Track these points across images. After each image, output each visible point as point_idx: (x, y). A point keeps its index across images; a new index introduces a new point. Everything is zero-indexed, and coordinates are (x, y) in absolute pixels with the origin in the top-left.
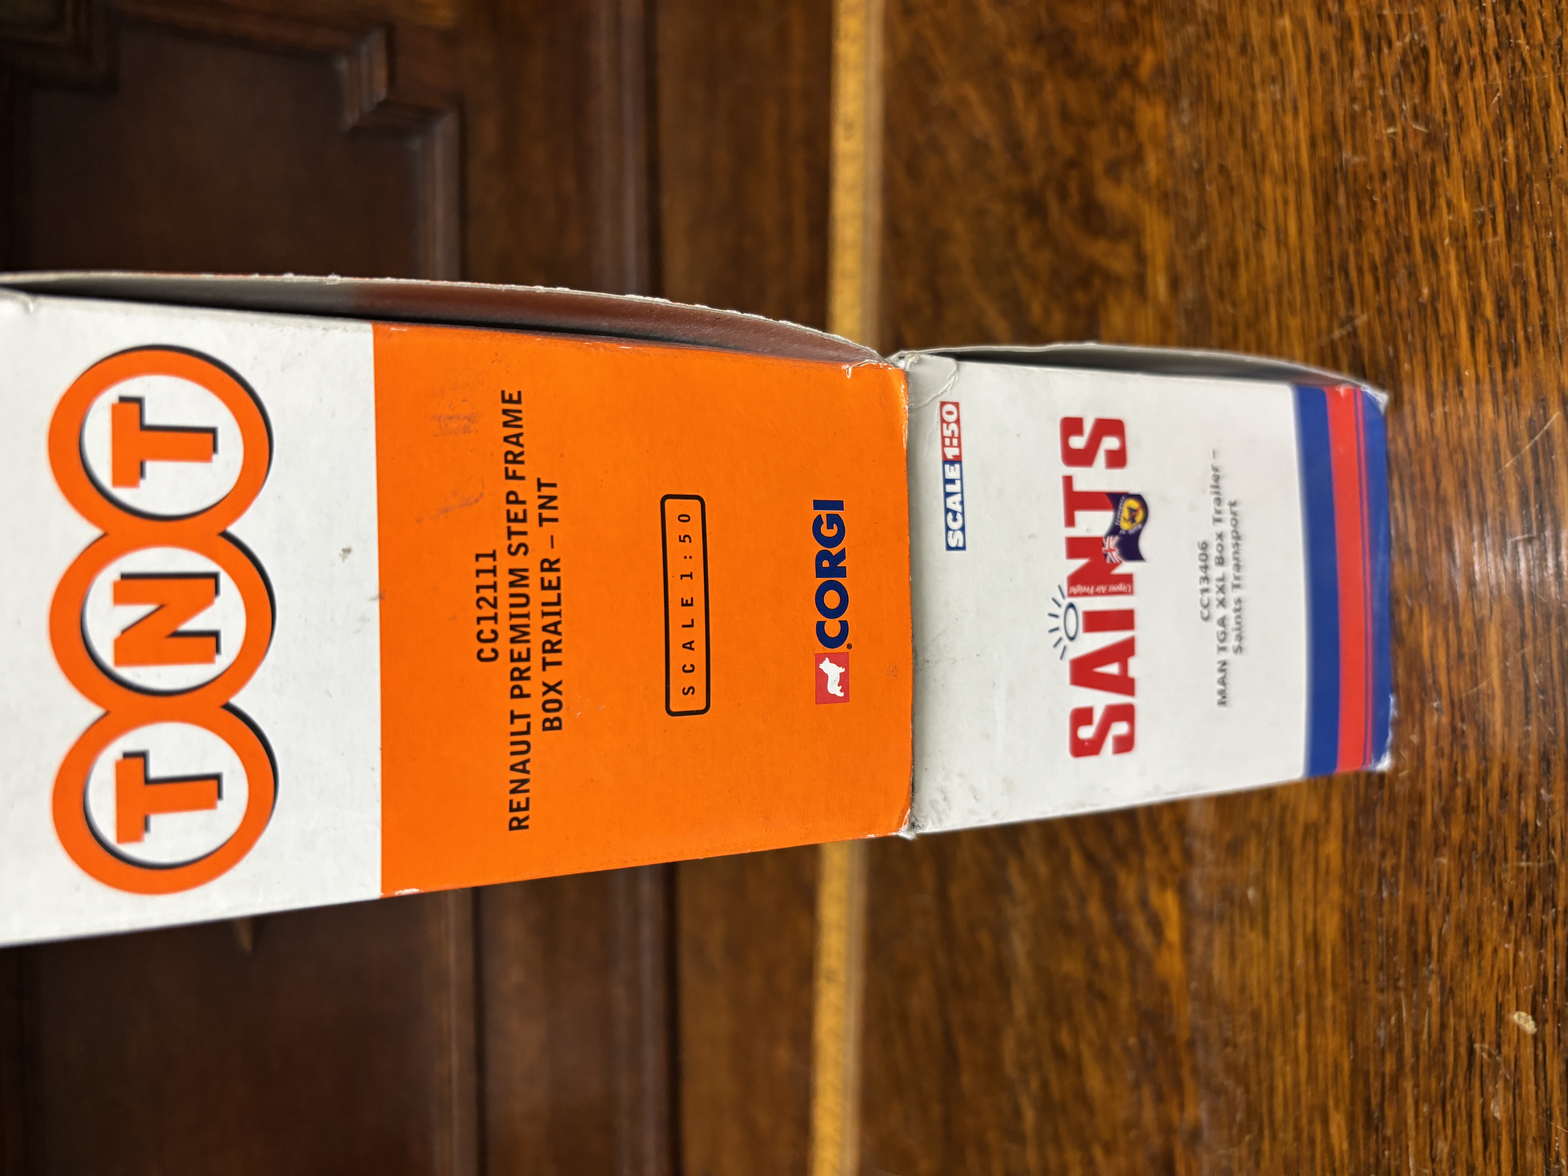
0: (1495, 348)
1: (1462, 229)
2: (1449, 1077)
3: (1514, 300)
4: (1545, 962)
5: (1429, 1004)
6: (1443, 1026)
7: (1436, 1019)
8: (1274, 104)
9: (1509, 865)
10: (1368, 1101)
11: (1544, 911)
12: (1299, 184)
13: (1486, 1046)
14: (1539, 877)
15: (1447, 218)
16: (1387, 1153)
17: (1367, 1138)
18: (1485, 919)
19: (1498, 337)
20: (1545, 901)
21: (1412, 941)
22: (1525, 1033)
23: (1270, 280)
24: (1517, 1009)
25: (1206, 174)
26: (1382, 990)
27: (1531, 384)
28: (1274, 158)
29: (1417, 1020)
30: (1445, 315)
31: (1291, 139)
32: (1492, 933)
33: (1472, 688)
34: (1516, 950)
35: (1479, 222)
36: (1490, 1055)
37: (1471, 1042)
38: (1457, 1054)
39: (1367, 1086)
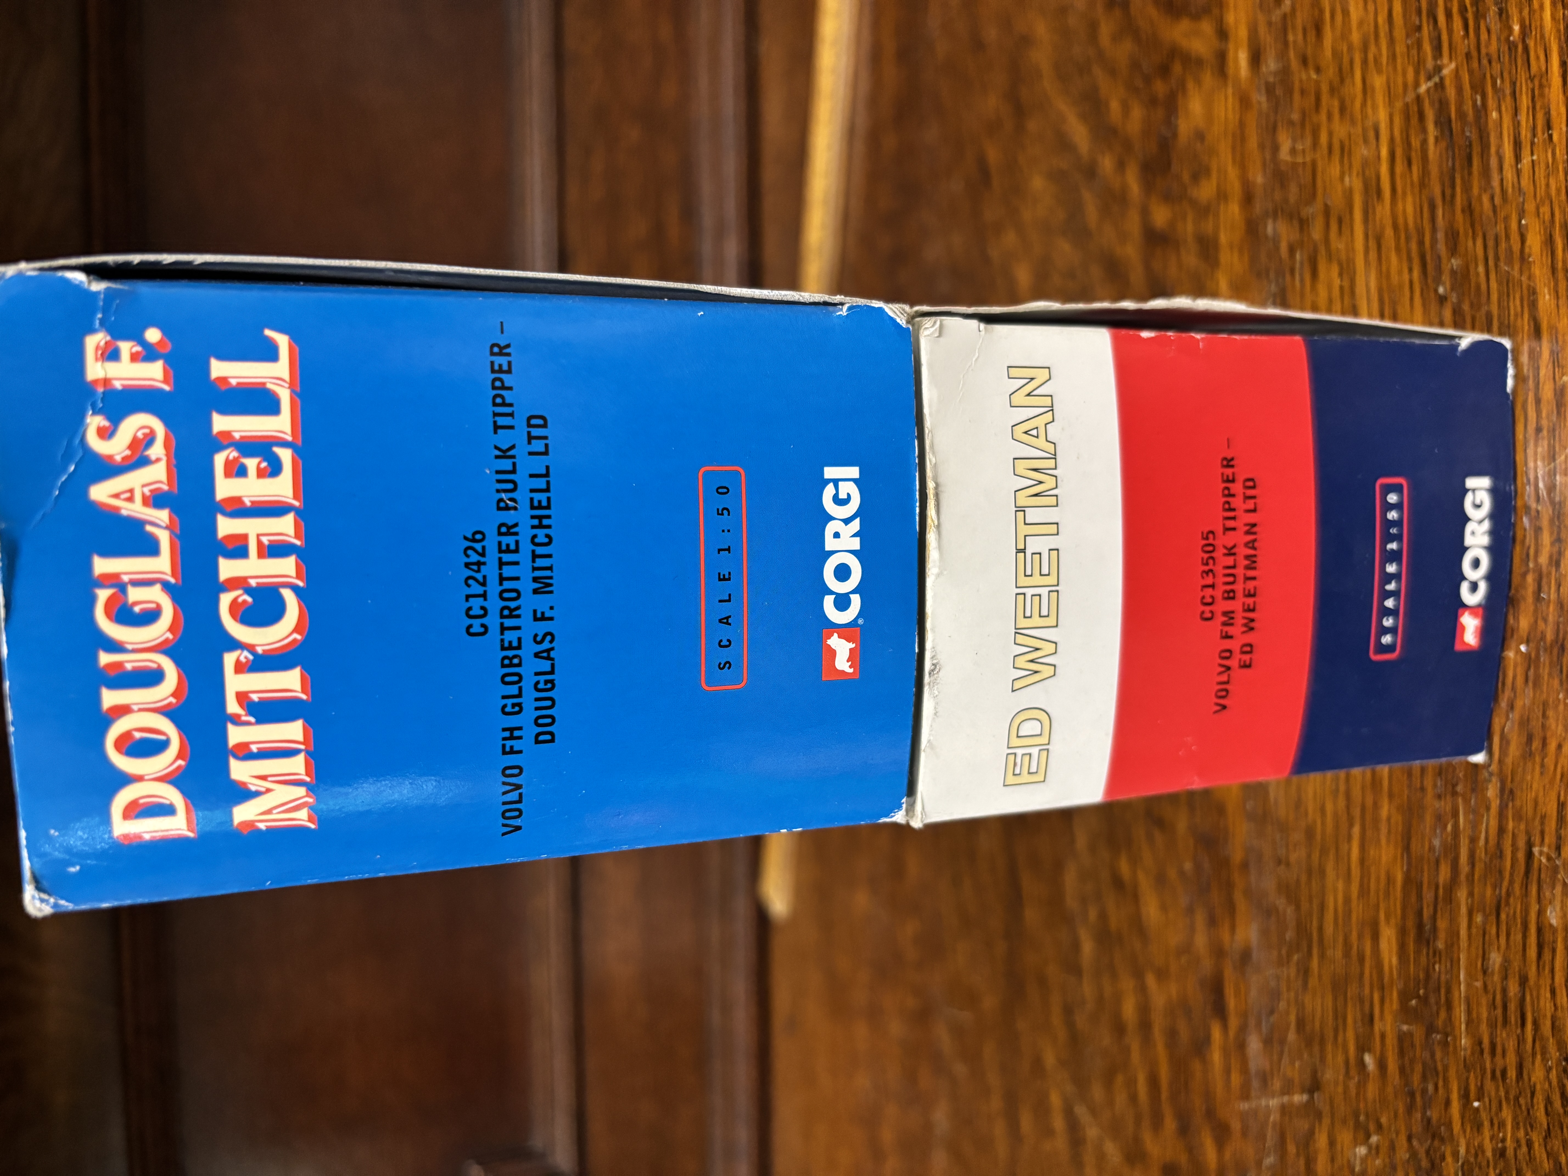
2: (1505, 884)
5: (1488, 809)
6: (1501, 830)
7: (1494, 823)
10: (1420, 913)
13: (1545, 849)
16: (1437, 967)
17: (1418, 952)
18: (1551, 713)
23: (1356, 37)
26: (1439, 797)
29: (1475, 826)
30: (1537, 53)
36: (1549, 858)
37: (1530, 845)
38: (1514, 860)
39: (1420, 897)
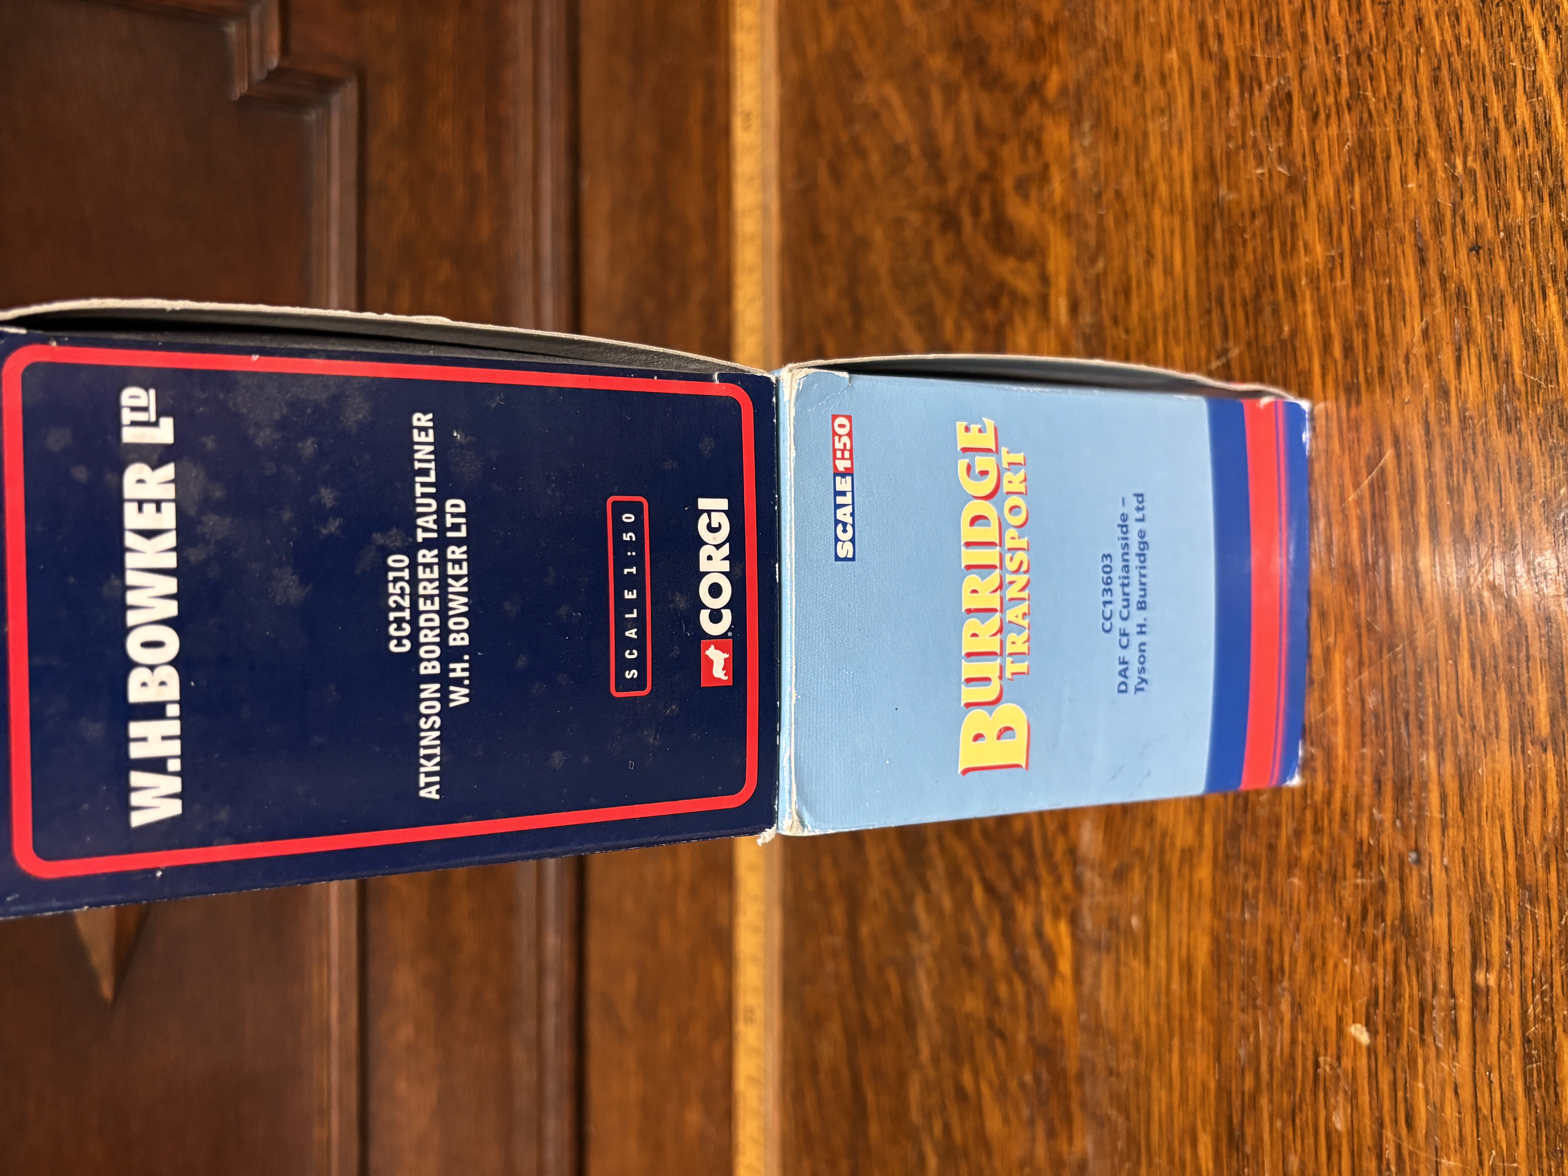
0: (1341, 387)
1: (1316, 270)
2: (1298, 1091)
3: (1358, 341)
4: (1376, 976)
5: (1282, 1021)
6: (1293, 1041)
7: (1287, 1035)
8: (1162, 134)
9: (1348, 883)
10: (1230, 1120)
11: (1376, 927)
12: (1183, 215)
13: (1329, 1059)
14: (1371, 894)
15: (1304, 260)
16: (1246, 1170)
17: (1230, 1157)
18: (1328, 935)
19: (1344, 376)
20: (1376, 916)
21: (1269, 960)
22: (1360, 1045)
23: (1158, 308)
24: (1354, 1022)
25: (1104, 199)
26: (1243, 1010)
27: (1369, 423)
28: (1163, 189)
29: (1272, 1037)
30: (1302, 353)
31: (1176, 171)
32: (1334, 949)
33: (1319, 713)
34: (1353, 963)
35: (1330, 266)
36: (1332, 1067)
37: (1316, 1055)
38: (1305, 1068)
39: (1230, 1106)
